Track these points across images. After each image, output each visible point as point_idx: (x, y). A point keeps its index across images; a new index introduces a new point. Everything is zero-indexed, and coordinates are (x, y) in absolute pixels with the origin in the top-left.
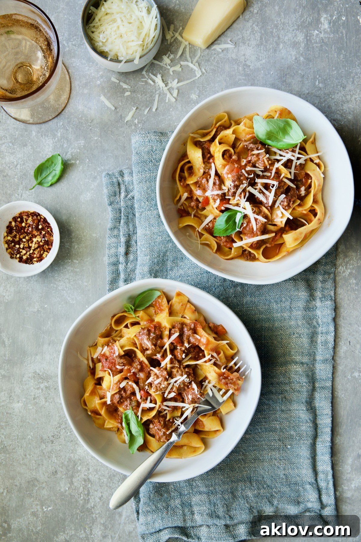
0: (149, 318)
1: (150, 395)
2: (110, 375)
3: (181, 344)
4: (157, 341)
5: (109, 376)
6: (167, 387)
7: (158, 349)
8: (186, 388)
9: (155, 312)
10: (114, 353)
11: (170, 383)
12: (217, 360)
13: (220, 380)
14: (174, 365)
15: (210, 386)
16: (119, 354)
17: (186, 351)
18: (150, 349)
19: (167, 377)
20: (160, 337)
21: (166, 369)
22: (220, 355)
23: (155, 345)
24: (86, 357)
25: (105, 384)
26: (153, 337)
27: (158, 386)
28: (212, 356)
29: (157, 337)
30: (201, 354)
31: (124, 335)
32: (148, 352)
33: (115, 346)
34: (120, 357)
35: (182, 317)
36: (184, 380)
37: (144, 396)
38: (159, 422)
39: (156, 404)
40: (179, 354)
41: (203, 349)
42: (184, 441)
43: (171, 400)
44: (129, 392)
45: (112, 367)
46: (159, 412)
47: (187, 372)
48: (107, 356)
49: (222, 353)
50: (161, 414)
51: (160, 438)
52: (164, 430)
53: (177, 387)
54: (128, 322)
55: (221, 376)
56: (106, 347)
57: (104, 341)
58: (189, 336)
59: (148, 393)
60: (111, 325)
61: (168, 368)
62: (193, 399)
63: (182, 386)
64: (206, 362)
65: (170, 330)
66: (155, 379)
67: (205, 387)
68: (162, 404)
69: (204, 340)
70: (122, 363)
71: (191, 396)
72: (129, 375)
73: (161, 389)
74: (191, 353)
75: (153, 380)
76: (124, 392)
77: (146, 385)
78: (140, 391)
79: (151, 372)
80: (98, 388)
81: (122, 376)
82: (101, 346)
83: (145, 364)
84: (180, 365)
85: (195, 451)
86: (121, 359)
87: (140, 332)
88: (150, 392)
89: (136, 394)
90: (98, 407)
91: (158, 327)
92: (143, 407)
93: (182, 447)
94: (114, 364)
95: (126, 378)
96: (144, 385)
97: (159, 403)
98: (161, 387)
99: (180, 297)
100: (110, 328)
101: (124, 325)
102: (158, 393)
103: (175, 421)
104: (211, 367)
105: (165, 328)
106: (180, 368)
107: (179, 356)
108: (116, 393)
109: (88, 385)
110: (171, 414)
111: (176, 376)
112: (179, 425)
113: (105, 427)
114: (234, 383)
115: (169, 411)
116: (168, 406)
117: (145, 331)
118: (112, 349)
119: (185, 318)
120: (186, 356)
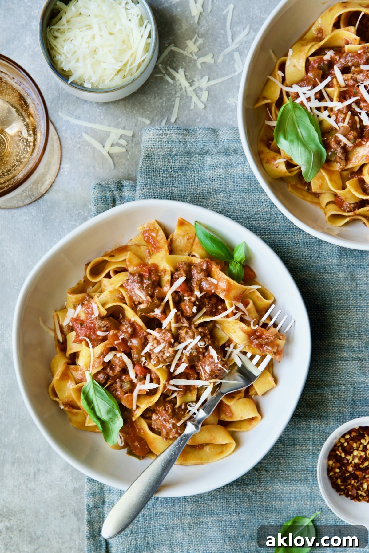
0: (141, 261)
1: (149, 371)
2: (88, 346)
3: (189, 293)
4: (154, 291)
5: (87, 348)
6: (174, 357)
7: (156, 301)
8: (201, 356)
9: (149, 252)
10: (93, 314)
11: (177, 351)
12: (245, 314)
13: (251, 342)
14: (182, 325)
15: (237, 352)
16: (99, 314)
17: (197, 303)
18: (145, 302)
19: (172, 341)
20: (158, 284)
21: (170, 331)
22: (249, 307)
23: (152, 296)
24: (52, 327)
25: (81, 361)
26: (148, 285)
27: (159, 356)
28: (237, 308)
29: (154, 285)
30: (220, 307)
31: (106, 288)
32: (142, 306)
33: (93, 303)
34: (101, 318)
35: (189, 255)
36: (197, 344)
37: (141, 374)
38: (165, 410)
39: (159, 383)
40: (187, 307)
41: (222, 297)
42: (204, 437)
43: (180, 376)
44: (118, 369)
45: (90, 334)
46: (164, 396)
47: (201, 332)
48: (82, 320)
49: (251, 303)
50: (168, 399)
51: (168, 434)
52: (174, 422)
53: (188, 355)
54: (110, 269)
55: (252, 335)
56: (80, 306)
57: (76, 298)
58: (201, 281)
59: (145, 368)
60: (86, 277)
61: (173, 330)
62: (212, 371)
63: (195, 354)
64: (227, 316)
65: (172, 275)
66: (155, 345)
67: (230, 356)
68: (168, 383)
69: (223, 285)
70: (104, 326)
71: (209, 367)
72: (116, 343)
73: (165, 360)
74: (205, 306)
75: (152, 348)
76: (111, 369)
77: (143, 356)
78: (134, 367)
79: (149, 336)
80: (72, 369)
81: (106, 345)
82: (72, 306)
83: (139, 326)
84: (190, 324)
85: (221, 452)
86: (103, 321)
87: (128, 280)
88: (149, 367)
89: (128, 371)
90: (74, 396)
91: (154, 270)
92: (140, 390)
93: (201, 446)
94: (93, 330)
95: (112, 349)
96: (139, 356)
97: (163, 381)
98: (165, 357)
99: (184, 228)
100: (85, 281)
101: (104, 274)
102: (160, 366)
103: (188, 407)
104: (236, 323)
105: (165, 271)
106: (190, 328)
107: (188, 309)
108: (99, 373)
109: (57, 366)
110: (182, 397)
111: (185, 340)
112: (195, 414)
113: (86, 425)
114: (272, 344)
115: (178, 392)
116: (177, 386)
117: (136, 277)
118: (89, 308)
119: (194, 256)
120: (199, 310)
